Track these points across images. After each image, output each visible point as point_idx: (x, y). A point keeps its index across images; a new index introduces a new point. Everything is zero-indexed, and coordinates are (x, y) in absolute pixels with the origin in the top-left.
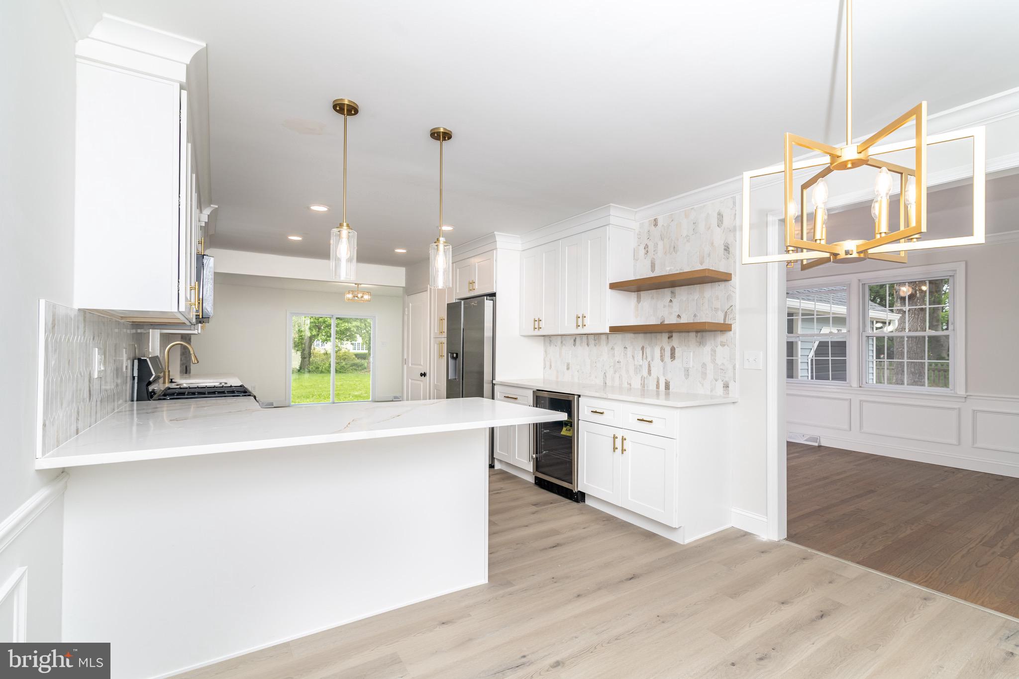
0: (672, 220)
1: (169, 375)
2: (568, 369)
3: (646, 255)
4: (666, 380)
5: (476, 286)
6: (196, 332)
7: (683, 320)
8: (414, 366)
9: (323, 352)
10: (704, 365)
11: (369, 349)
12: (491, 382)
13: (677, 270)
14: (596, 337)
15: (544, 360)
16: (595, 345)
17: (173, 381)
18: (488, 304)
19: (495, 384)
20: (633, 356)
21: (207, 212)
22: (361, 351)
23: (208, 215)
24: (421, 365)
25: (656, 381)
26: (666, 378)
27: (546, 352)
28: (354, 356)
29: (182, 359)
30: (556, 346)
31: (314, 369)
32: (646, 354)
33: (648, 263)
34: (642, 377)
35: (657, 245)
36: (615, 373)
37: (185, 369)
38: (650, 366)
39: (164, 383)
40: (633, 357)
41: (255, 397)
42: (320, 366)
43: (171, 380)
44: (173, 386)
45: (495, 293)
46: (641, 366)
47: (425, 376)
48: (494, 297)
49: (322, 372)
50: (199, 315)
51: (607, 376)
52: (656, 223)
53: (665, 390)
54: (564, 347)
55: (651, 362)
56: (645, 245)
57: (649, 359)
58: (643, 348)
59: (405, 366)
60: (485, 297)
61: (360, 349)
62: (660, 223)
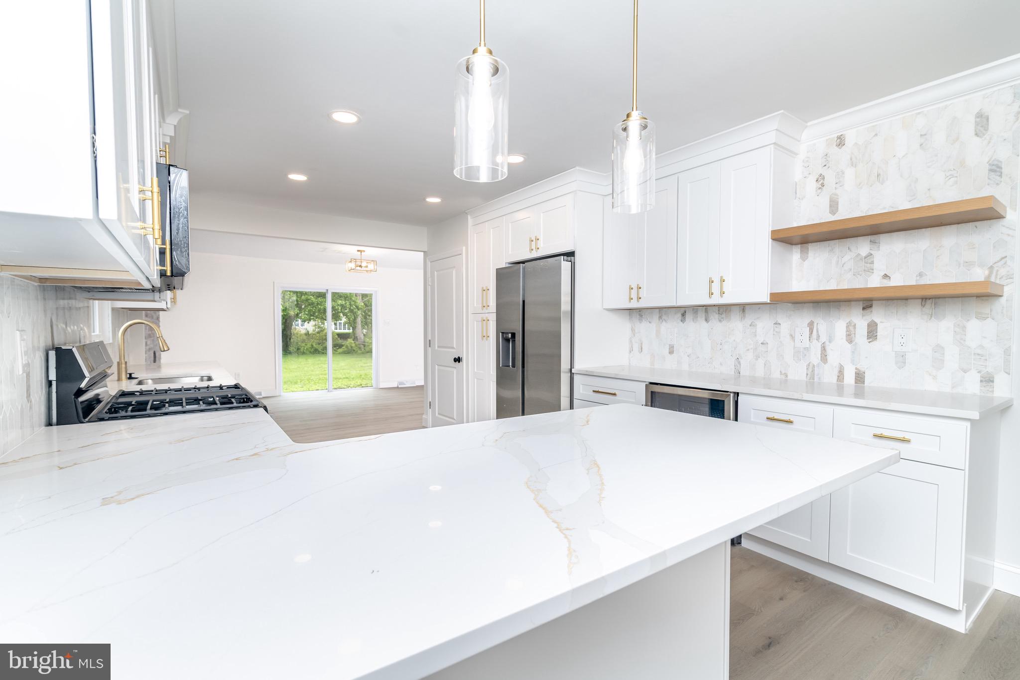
0: (876, 135)
1: (126, 368)
2: (671, 352)
3: (819, 191)
4: (856, 369)
5: (541, 244)
6: (162, 305)
7: (897, 281)
8: (439, 349)
9: (303, 332)
10: (939, 349)
11: (354, 329)
12: (568, 371)
13: (884, 208)
14: (721, 310)
15: (631, 342)
16: (720, 321)
17: (133, 376)
18: (565, 266)
19: (573, 373)
20: (791, 335)
21: (172, 120)
22: (342, 331)
23: (175, 126)
24: (453, 348)
25: (836, 372)
26: (858, 367)
27: (633, 330)
28: (337, 336)
29: (149, 343)
30: (650, 322)
31: (295, 350)
32: (817, 331)
33: (825, 202)
34: (809, 365)
35: (843, 173)
36: (757, 359)
37: (153, 355)
38: (825, 349)
39: (119, 379)
40: (792, 337)
41: (266, 409)
42: (301, 347)
43: (130, 374)
44: (132, 386)
45: (574, 252)
46: (807, 349)
47: (459, 362)
48: (572, 258)
49: (303, 353)
50: (166, 271)
51: (741, 362)
52: (841, 142)
53: (856, 383)
54: (664, 323)
55: (827, 343)
56: (817, 177)
57: (823, 338)
58: (811, 325)
59: (429, 349)
60: (562, 257)
61: (342, 328)
62: (850, 141)
